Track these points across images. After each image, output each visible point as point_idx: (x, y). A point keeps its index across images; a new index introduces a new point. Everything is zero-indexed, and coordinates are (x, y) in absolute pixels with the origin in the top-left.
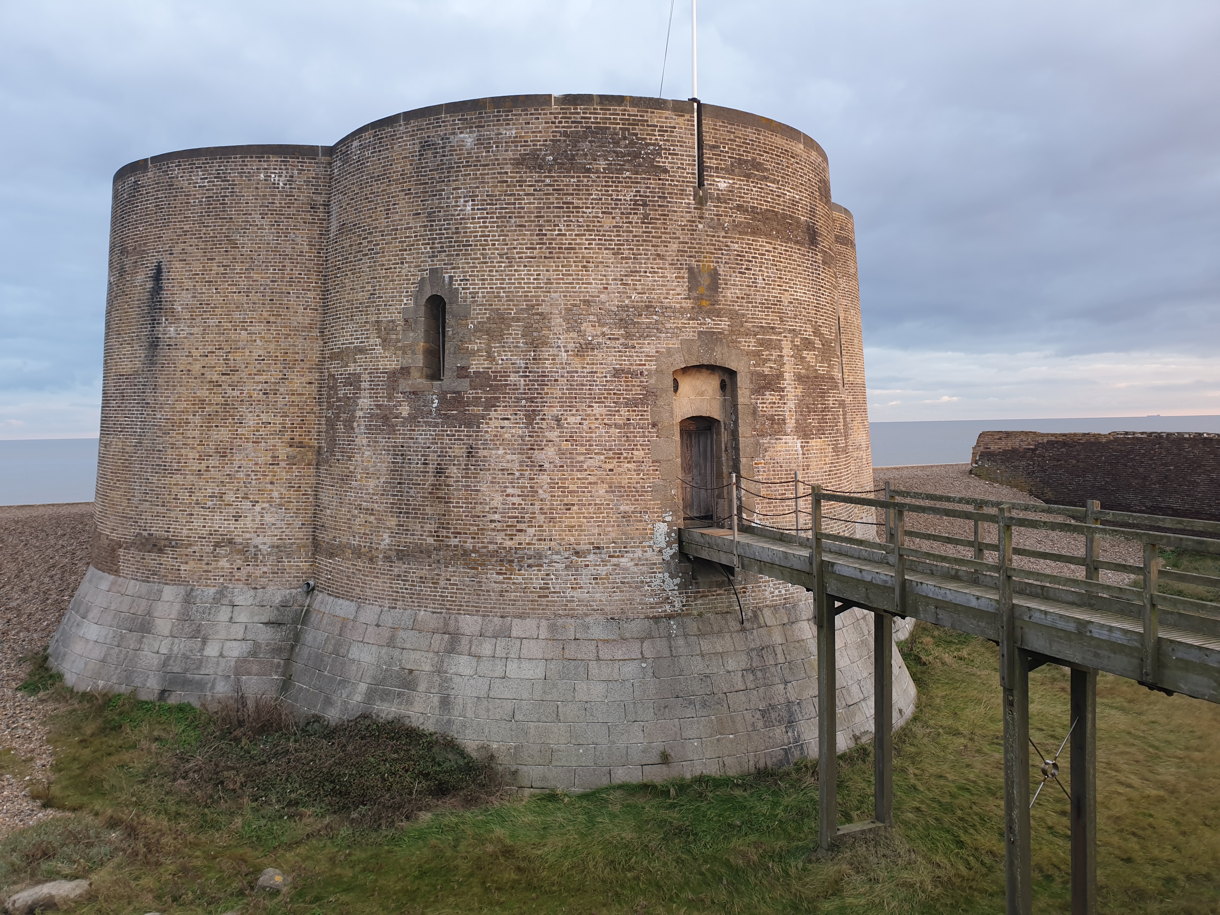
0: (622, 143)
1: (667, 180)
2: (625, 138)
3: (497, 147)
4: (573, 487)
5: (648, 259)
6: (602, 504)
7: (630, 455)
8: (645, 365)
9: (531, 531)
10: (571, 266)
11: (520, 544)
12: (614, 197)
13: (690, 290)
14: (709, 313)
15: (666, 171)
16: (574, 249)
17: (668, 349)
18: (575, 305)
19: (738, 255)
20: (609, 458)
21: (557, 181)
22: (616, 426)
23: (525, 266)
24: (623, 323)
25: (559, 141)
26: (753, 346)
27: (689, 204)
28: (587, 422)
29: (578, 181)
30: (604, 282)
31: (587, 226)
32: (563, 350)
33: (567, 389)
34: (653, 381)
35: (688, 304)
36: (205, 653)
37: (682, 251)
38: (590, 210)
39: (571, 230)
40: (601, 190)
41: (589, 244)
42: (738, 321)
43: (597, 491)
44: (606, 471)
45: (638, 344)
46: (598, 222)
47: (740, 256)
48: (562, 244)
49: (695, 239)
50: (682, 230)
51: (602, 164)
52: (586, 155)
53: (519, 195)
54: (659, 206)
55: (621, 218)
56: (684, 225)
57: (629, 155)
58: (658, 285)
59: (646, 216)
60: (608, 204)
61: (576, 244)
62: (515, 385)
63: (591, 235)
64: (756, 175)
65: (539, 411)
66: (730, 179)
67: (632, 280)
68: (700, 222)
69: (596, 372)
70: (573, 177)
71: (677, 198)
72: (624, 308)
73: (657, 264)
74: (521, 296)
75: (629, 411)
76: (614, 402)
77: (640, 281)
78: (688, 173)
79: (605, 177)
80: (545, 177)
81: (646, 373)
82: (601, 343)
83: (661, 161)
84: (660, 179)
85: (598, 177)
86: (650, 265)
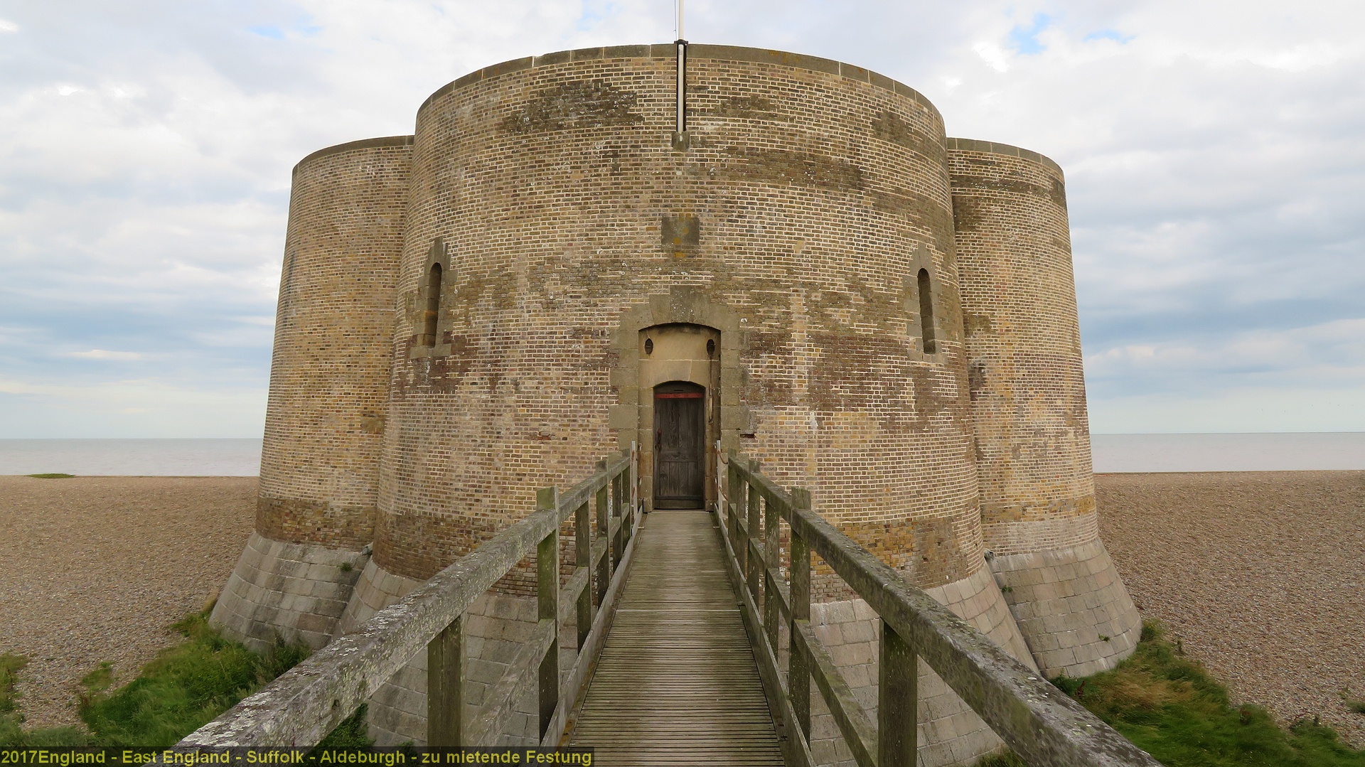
0: (595, 95)
1: (642, 128)
2: (597, 90)
3: (486, 114)
4: (526, 456)
5: (616, 211)
6: (553, 476)
7: (586, 423)
8: (607, 324)
9: (486, 501)
10: (539, 224)
11: (477, 514)
12: (584, 151)
13: (663, 241)
14: (686, 266)
15: (640, 119)
16: (542, 207)
17: (634, 306)
18: (539, 264)
19: (727, 202)
20: (564, 425)
21: (532, 141)
22: (574, 390)
23: (500, 228)
24: (585, 280)
25: (536, 101)
26: (745, 302)
27: (666, 150)
28: (543, 386)
29: (550, 139)
30: (569, 238)
31: (556, 182)
32: (525, 310)
33: (527, 351)
34: (615, 341)
35: (662, 256)
36: (282, 606)
37: (656, 201)
38: (559, 167)
39: (540, 188)
40: (571, 145)
41: (557, 201)
42: (725, 273)
43: (549, 461)
44: (559, 439)
45: (600, 301)
46: (567, 177)
47: (730, 202)
48: (532, 203)
49: (671, 187)
50: (657, 178)
51: (574, 119)
52: (559, 111)
53: (500, 158)
54: (631, 155)
55: (590, 171)
56: (659, 174)
57: (601, 106)
58: (626, 238)
59: (615, 167)
60: (577, 158)
61: (544, 202)
62: (483, 348)
63: (559, 191)
64: (757, 114)
65: (501, 375)
66: (719, 120)
67: (598, 235)
68: (678, 169)
69: (555, 333)
70: (546, 135)
71: (651, 146)
72: (587, 264)
73: (626, 216)
74: (494, 258)
75: (587, 374)
76: (572, 365)
77: (606, 234)
78: (666, 119)
79: (576, 132)
80: (522, 138)
81: (607, 333)
82: (563, 302)
83: (634, 110)
84: (633, 128)
85: (570, 132)
86: (618, 218)
